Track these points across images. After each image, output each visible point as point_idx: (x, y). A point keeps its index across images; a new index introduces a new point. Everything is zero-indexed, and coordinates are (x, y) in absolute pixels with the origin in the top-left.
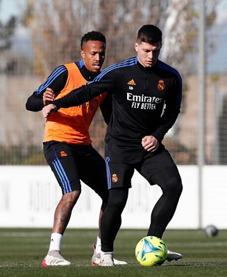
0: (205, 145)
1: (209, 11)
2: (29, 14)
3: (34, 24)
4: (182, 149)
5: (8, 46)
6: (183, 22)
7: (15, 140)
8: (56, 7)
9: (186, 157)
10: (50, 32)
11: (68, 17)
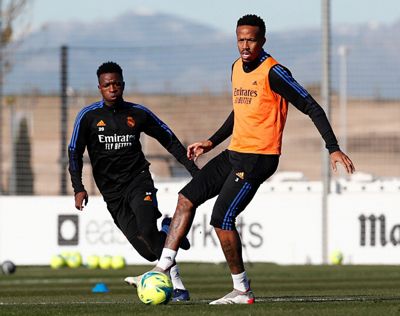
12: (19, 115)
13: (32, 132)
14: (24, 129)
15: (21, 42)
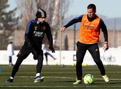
0: (62, 46)
1: (63, 16)
2: (22, 16)
3: (23, 18)
4: (56, 47)
5: (17, 23)
6: (57, 18)
7: (19, 45)
8: (28, 15)
9: (57, 49)
10: (27, 20)
11: (30, 17)
12: (66, 34)
13: (68, 37)
14: (66, 37)
15: (66, 19)
